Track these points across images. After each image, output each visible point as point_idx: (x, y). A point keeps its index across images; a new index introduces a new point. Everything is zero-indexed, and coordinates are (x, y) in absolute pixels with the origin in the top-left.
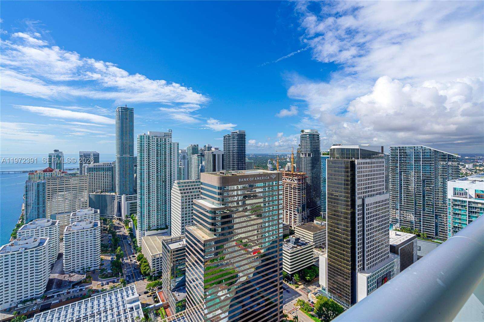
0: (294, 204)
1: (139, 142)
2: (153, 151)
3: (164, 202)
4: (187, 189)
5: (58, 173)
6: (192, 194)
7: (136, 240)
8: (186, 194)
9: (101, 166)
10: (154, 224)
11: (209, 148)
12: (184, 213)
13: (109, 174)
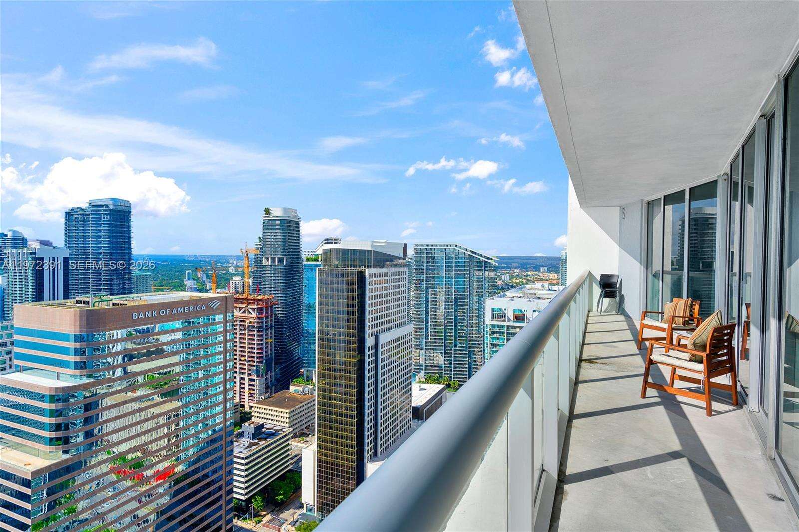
0: (250, 359)
11: (20, 242)
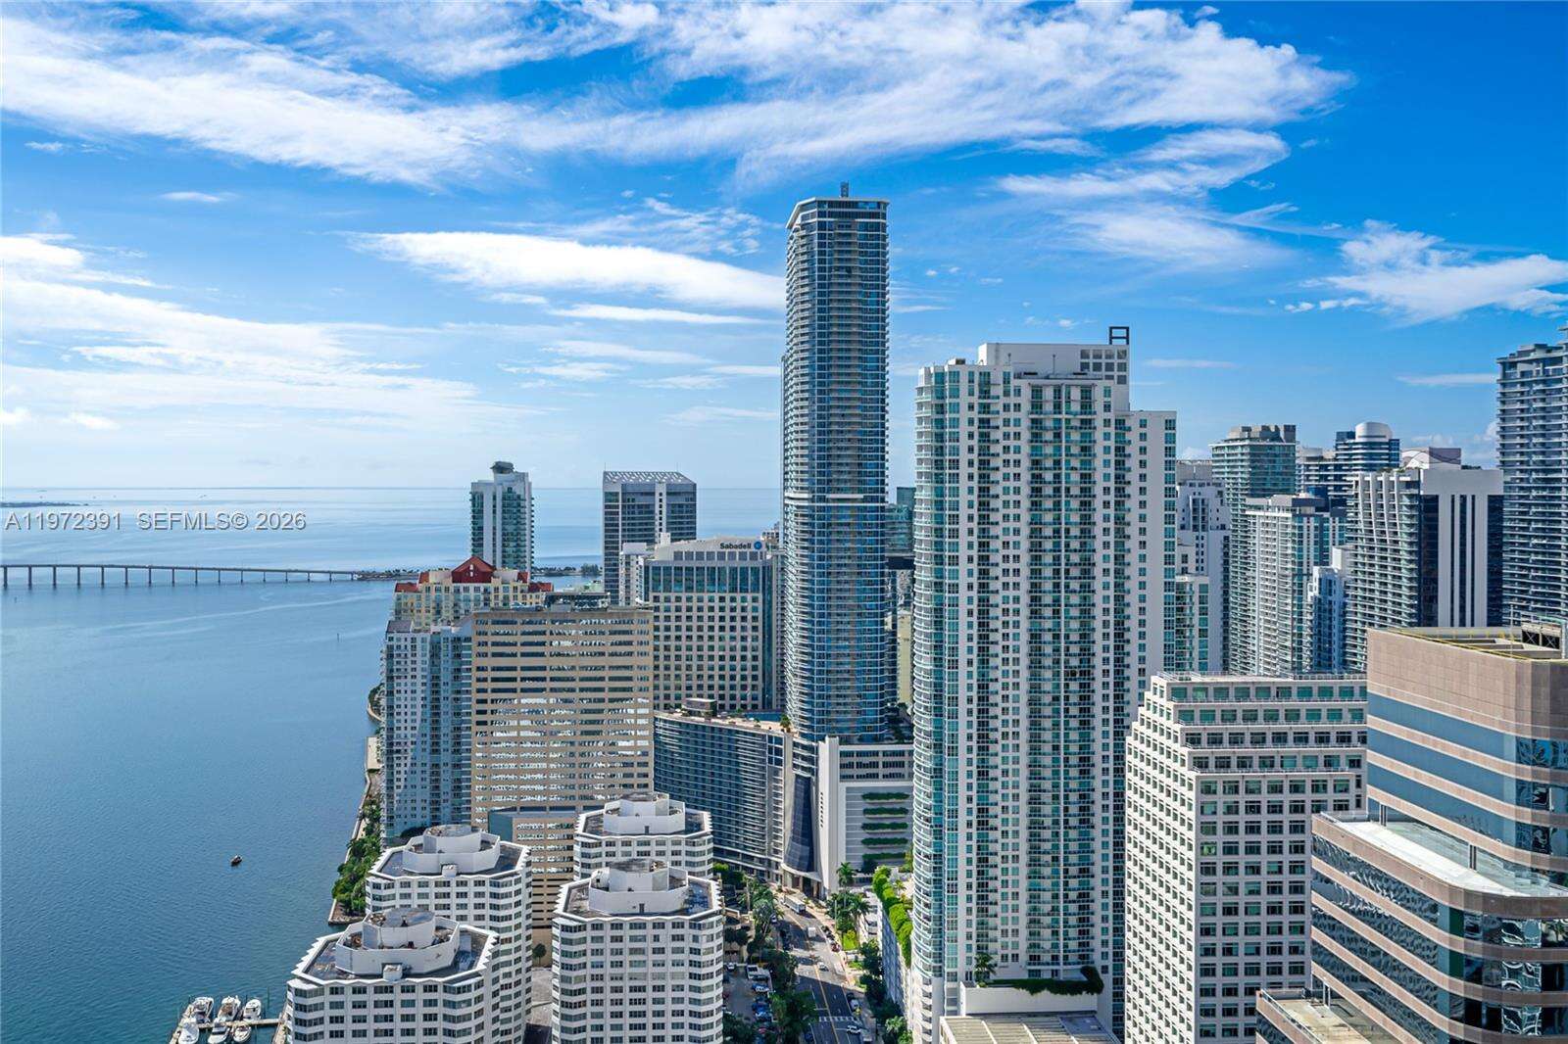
1: (926, 412)
2: (1012, 470)
3: (1074, 809)
4: (1236, 739)
5: (515, 588)
6: (1275, 775)
7: (903, 1028)
8: (1234, 774)
9: (710, 555)
10: (1016, 945)
11: (1383, 453)
12: (1220, 900)
13: (749, 605)
